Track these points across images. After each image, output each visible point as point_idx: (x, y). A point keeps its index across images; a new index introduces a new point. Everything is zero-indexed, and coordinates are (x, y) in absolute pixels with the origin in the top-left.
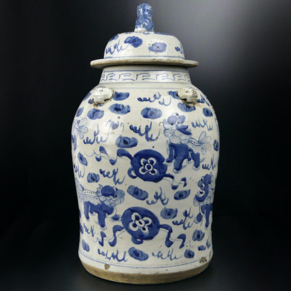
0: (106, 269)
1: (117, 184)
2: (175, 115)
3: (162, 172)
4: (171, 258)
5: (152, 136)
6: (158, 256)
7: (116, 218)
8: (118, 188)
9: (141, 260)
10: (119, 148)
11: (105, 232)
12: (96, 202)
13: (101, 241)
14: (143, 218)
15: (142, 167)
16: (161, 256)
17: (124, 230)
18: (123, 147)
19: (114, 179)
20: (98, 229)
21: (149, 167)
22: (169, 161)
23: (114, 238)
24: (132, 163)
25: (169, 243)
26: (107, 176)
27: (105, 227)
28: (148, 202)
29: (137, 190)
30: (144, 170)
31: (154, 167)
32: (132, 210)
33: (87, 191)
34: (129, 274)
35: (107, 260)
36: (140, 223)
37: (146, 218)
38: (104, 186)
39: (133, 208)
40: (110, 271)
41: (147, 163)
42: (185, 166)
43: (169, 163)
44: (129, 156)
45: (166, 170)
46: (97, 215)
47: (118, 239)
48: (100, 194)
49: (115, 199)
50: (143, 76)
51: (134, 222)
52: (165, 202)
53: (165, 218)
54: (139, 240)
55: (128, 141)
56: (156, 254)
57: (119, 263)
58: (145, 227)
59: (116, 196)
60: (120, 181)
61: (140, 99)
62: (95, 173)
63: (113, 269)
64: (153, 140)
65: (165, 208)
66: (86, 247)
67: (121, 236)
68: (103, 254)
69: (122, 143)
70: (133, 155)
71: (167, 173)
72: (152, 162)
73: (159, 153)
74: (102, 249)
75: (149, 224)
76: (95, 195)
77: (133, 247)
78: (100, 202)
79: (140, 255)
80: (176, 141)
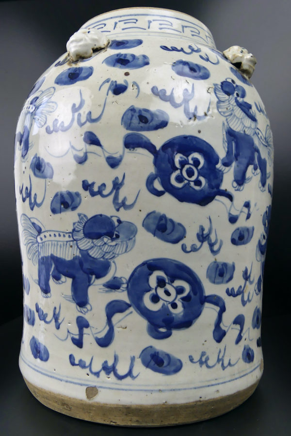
0: (88, 397)
1: (122, 209)
2: (230, 81)
3: (213, 184)
4: (223, 364)
5: (196, 108)
6: (201, 363)
7: (114, 285)
8: (122, 219)
9: (167, 373)
10: (129, 132)
11: (87, 317)
12: (68, 254)
13: (77, 337)
14: (172, 281)
15: (178, 172)
16: (206, 361)
17: (131, 309)
18: (138, 130)
19: (116, 198)
20: (70, 312)
21: (190, 173)
22: (226, 164)
23: (107, 328)
24: (155, 163)
25: (219, 335)
26: (100, 192)
27: (88, 306)
28: (184, 248)
29: (163, 222)
30: (180, 179)
31: (199, 174)
32: (151, 266)
33: (47, 234)
34: (141, 406)
35: (92, 377)
36: (167, 293)
37: (178, 283)
38: (90, 216)
39: (154, 260)
40: (97, 403)
41: (187, 163)
42: (250, 179)
43: (227, 169)
44: (150, 147)
45: (222, 180)
46: (69, 281)
47: (117, 330)
48: (81, 235)
49: (114, 243)
50: (161, 24)
51: (153, 291)
52: (216, 248)
53: (214, 282)
54: (163, 330)
55: (148, 116)
56: (196, 358)
57: (119, 382)
58: (177, 301)
59: (118, 236)
60: (128, 203)
61: (165, 48)
62: (71, 191)
63: (105, 397)
64: (200, 118)
65: (215, 262)
66: (39, 352)
67: (123, 324)
68: (82, 365)
69: (136, 121)
70: (158, 146)
71: (223, 187)
72: (196, 162)
73: (210, 146)
74: (79, 354)
75: (185, 294)
76: (67, 238)
77: (151, 347)
78: (78, 253)
79: (166, 363)
80: (237, 127)
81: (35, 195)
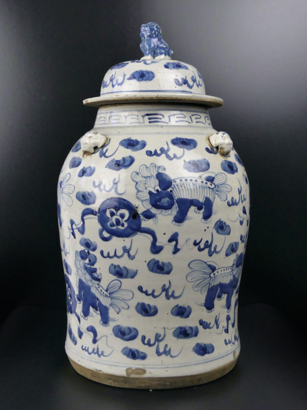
62: (236, 241)
81: (216, 246)
